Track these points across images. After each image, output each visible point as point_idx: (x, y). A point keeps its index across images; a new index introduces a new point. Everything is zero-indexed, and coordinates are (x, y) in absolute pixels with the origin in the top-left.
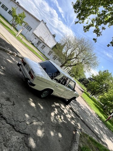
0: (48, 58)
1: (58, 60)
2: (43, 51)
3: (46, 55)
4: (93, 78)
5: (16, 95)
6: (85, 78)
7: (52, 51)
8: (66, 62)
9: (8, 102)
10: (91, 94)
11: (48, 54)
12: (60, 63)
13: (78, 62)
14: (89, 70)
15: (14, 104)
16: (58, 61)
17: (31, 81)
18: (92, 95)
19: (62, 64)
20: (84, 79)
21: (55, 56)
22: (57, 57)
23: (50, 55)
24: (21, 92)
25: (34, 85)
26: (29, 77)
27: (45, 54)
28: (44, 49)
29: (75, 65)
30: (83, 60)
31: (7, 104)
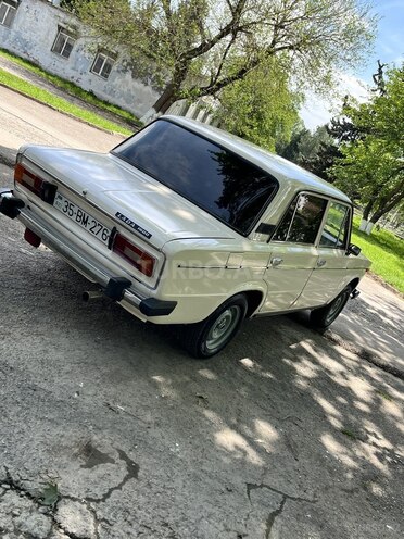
0: (60, 73)
1: (125, 71)
2: (18, 37)
3: (47, 59)
4: (349, 120)
5: (100, 404)
6: (305, 133)
7: (74, 21)
8: (180, 75)
9: (101, 469)
10: (365, 218)
11: (56, 50)
12: (148, 89)
13: (251, 47)
14: (327, 80)
15: (133, 470)
16: (129, 76)
17: (145, 286)
18: (374, 220)
19: (159, 89)
20: (297, 139)
21: (100, 50)
22: (115, 56)
23: (66, 54)
24: (105, 370)
25: (168, 308)
26: (122, 267)
27: (35, 55)
28: (15, 26)
29: (242, 74)
30: (278, 26)
31: (106, 485)
